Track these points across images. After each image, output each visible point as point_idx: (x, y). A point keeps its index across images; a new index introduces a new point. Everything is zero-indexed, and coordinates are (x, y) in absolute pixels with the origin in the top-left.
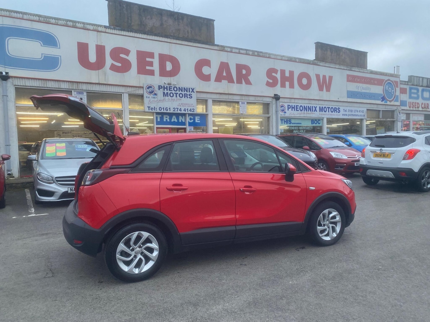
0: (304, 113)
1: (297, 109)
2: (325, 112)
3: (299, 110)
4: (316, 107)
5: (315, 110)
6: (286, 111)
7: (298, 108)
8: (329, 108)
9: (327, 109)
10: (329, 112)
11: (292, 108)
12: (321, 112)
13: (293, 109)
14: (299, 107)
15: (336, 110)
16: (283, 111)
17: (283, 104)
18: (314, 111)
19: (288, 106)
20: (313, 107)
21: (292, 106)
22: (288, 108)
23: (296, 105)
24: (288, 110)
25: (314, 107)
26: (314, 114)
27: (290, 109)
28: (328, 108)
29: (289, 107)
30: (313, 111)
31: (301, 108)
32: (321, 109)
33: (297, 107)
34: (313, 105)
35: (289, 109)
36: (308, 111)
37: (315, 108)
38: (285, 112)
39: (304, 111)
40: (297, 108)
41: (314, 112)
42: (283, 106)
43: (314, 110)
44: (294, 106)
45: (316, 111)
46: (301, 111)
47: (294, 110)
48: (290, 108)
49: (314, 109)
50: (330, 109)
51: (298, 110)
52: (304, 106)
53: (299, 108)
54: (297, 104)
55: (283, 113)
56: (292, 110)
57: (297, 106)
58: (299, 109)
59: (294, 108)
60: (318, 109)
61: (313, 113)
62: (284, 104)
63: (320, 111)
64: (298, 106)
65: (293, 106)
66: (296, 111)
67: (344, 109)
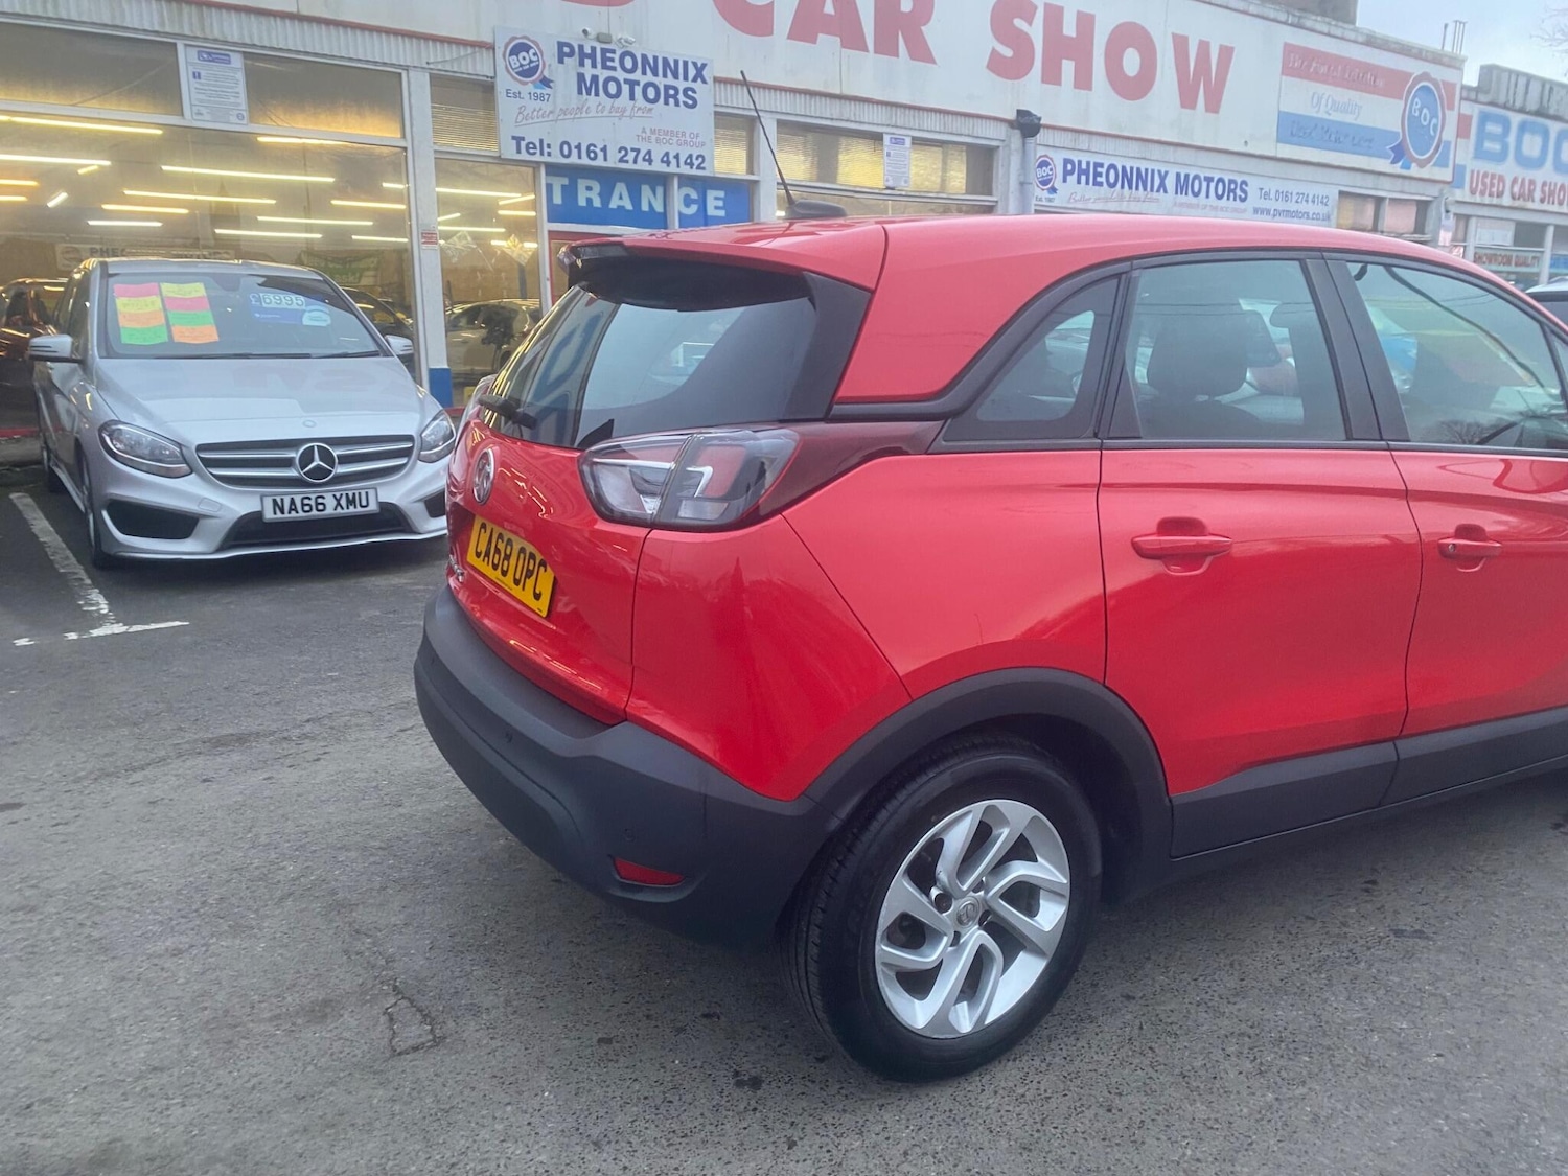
0: (1120, 198)
1: (1099, 179)
2: (1196, 196)
3: (1105, 184)
4: (1166, 173)
5: (1162, 185)
6: (1058, 183)
7: (1100, 175)
8: (1209, 180)
9: (1204, 184)
10: (1208, 197)
11: (1081, 172)
12: (1182, 194)
13: (1083, 178)
14: (1103, 171)
15: (1234, 191)
16: (1045, 183)
17: (1046, 156)
18: (1158, 191)
19: (1066, 162)
20: (1153, 171)
21: (1080, 162)
22: (1066, 173)
23: (1093, 159)
24: (1065, 181)
25: (1159, 172)
26: (1157, 200)
27: (1072, 178)
28: (1206, 178)
30: (1152, 190)
31: (1112, 172)
32: (1184, 185)
33: (1099, 170)
34: (1156, 167)
35: (1069, 177)
36: (1137, 188)
37: (1163, 178)
38: (1053, 190)
39: (1122, 187)
40: (1096, 174)
41: (1155, 195)
42: (1046, 164)
43: (1155, 189)
44: (1088, 163)
45: (1165, 192)
46: (1112, 186)
47: (1087, 183)
48: (1072, 172)
49: (1157, 181)
50: (1212, 185)
51: (1100, 184)
52: (1124, 168)
53: (1104, 175)
54: (1099, 159)
55: (1046, 195)
56: (1079, 182)
57: (1096, 165)
59: (1086, 173)
60: (1170, 182)
61: (1152, 200)
62: (1052, 153)
63: (1177, 193)
64: (1101, 165)
65: (1084, 166)
66: (1094, 185)
67: (1261, 189)
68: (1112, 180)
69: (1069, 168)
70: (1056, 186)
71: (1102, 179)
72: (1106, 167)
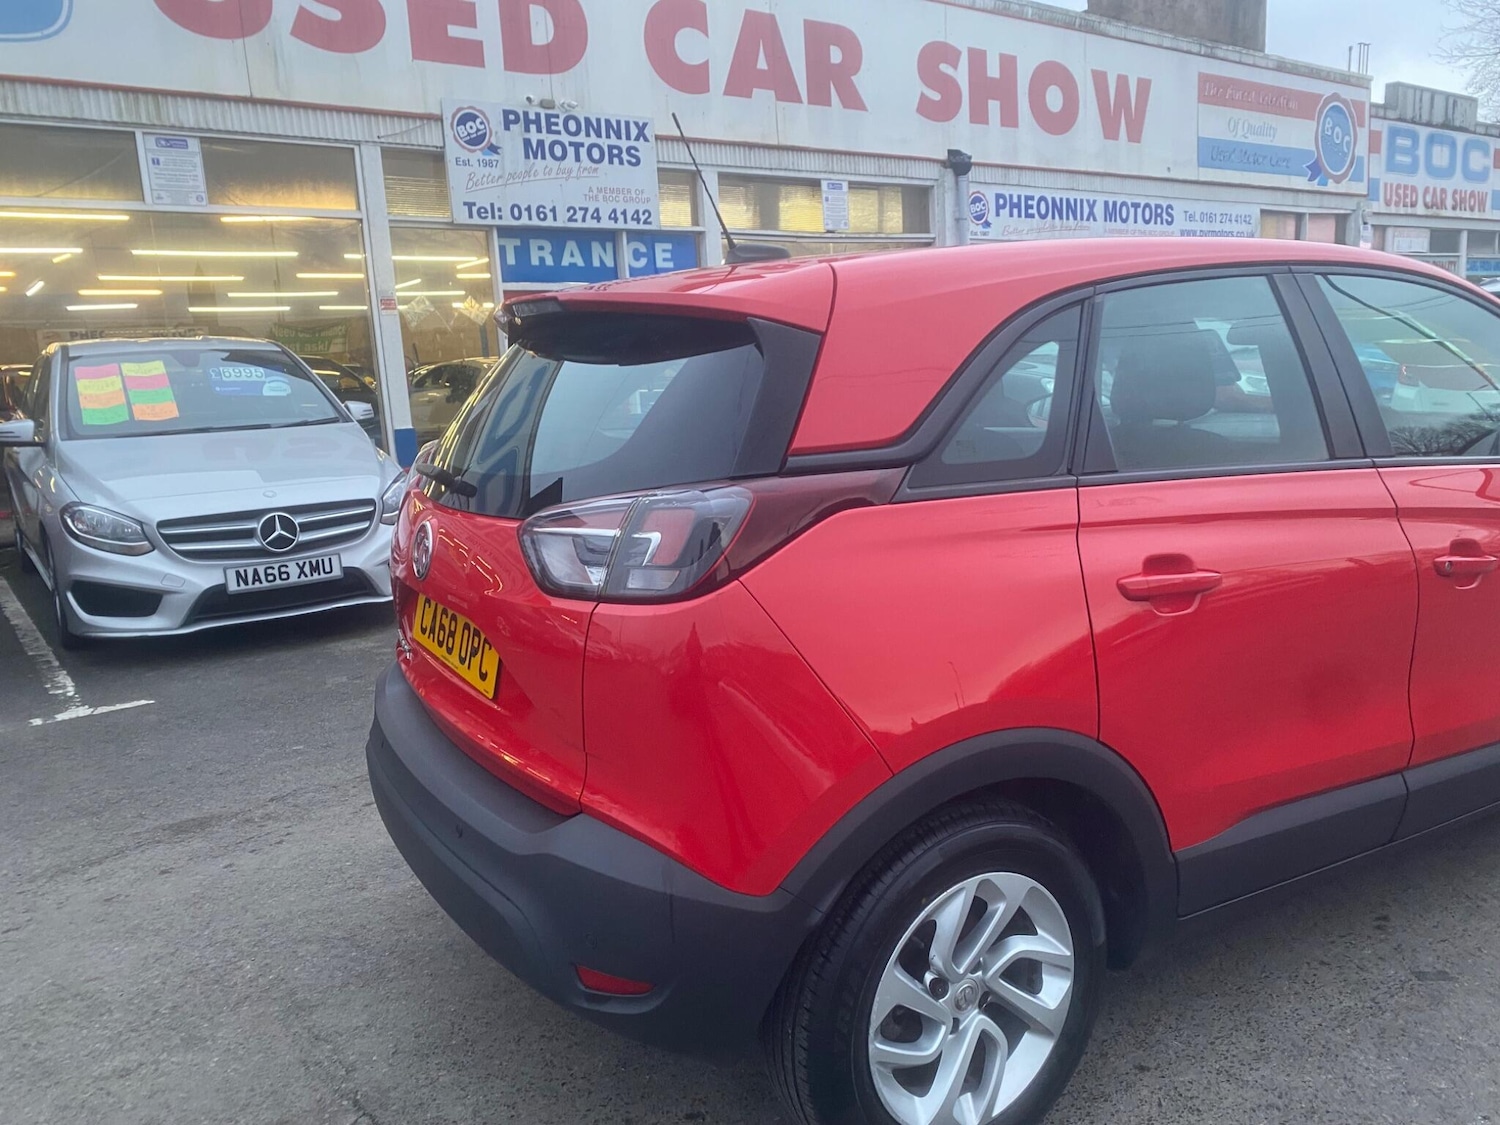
0: (1053, 228)
1: (1030, 211)
2: (1124, 221)
3: (1037, 216)
4: (1095, 202)
5: (1091, 213)
6: (991, 217)
7: (1032, 207)
8: (1136, 206)
9: (1132, 210)
10: (1136, 222)
11: (1013, 206)
12: (1111, 220)
13: (1015, 211)
14: (1035, 203)
15: (1161, 215)
16: (979, 218)
17: (978, 192)
18: (1088, 219)
19: (998, 196)
20: (1082, 201)
21: (1011, 196)
22: (999, 208)
23: (1026, 193)
24: (998, 214)
25: (1088, 201)
26: (1088, 228)
27: (1005, 212)
28: (1132, 204)
29: (1001, 201)
30: (1082, 219)
31: (1043, 204)
32: (1112, 212)
33: (1030, 202)
34: (1085, 196)
35: (1001, 211)
36: (1068, 218)
37: (1092, 207)
38: (987, 224)
39: (1053, 218)
40: (1029, 207)
41: (1086, 223)
42: (976, 200)
43: (1085, 218)
44: (1019, 197)
45: (1095, 220)
46: (1043, 217)
47: (1020, 216)
48: (1004, 207)
49: (1086, 210)
50: (1140, 211)
51: (1032, 216)
52: (1053, 199)
53: (1035, 207)
54: (1030, 193)
55: (980, 229)
56: (1011, 215)
57: (1028, 198)
58: (1033, 211)
59: (1018, 206)
60: (1099, 210)
61: (1082, 228)
62: (983, 189)
63: (1106, 220)
64: (1032, 198)
65: (1015, 200)
66: (1026, 217)
67: (1186, 212)
68: (1043, 211)
69: (1001, 202)
70: (989, 220)
72: (1036, 199)
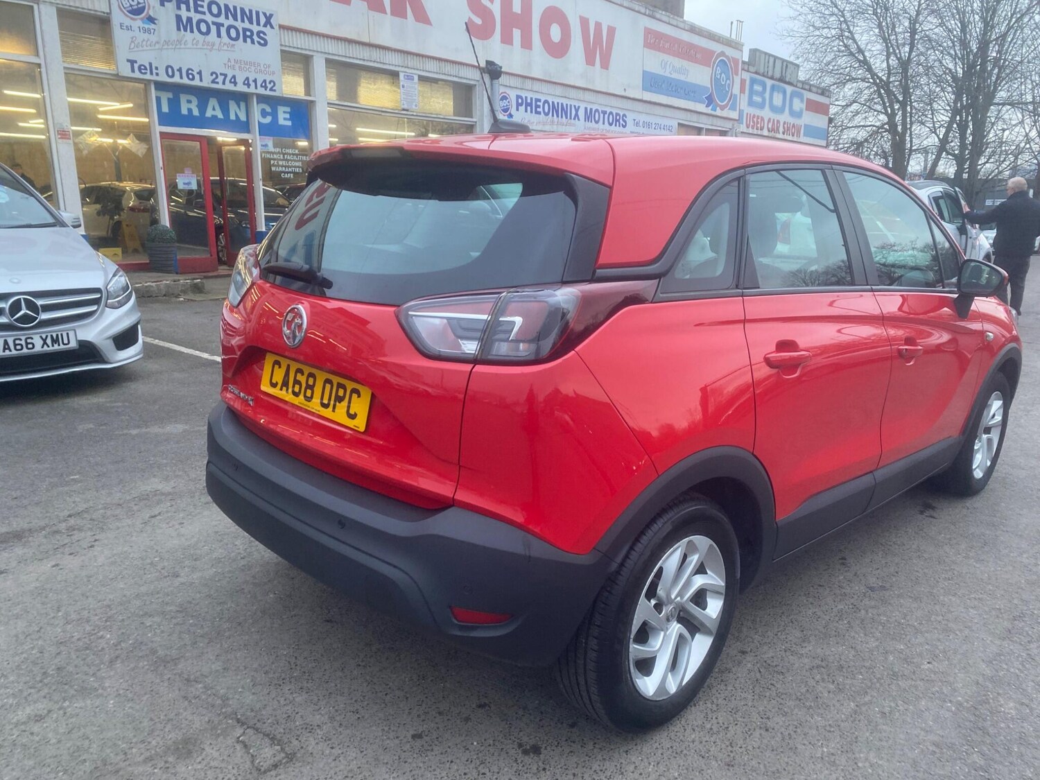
0: (553, 122)
1: (538, 110)
2: (597, 122)
3: (542, 113)
4: (579, 107)
5: (577, 115)
6: (513, 111)
7: (539, 107)
8: (604, 113)
9: (602, 115)
10: (604, 123)
11: (527, 105)
12: (588, 121)
13: (529, 108)
14: (541, 104)
15: (619, 121)
16: (505, 111)
17: (505, 93)
18: (574, 119)
19: (518, 97)
20: (571, 106)
21: (526, 97)
22: (518, 105)
23: (535, 96)
24: (517, 110)
25: (575, 106)
26: (574, 125)
27: (522, 108)
28: (602, 112)
29: (520, 101)
30: (571, 118)
31: (546, 106)
32: (589, 116)
33: (538, 103)
34: (573, 103)
35: (520, 108)
36: (562, 117)
37: (577, 111)
38: (511, 116)
39: (553, 115)
40: (537, 106)
41: (572, 121)
42: (504, 98)
43: (573, 118)
44: (531, 99)
45: (579, 119)
46: (547, 114)
47: (531, 112)
48: (521, 105)
49: (574, 113)
50: (606, 116)
51: (539, 113)
52: (553, 102)
53: (541, 107)
54: (538, 96)
56: (526, 111)
57: (537, 100)
59: (530, 105)
60: (581, 113)
61: (569, 125)
62: (508, 91)
63: (585, 121)
64: (540, 101)
65: (529, 101)
66: (535, 113)
67: (634, 120)
68: (546, 110)
70: (512, 113)
71: (540, 110)
72: (542, 101)
